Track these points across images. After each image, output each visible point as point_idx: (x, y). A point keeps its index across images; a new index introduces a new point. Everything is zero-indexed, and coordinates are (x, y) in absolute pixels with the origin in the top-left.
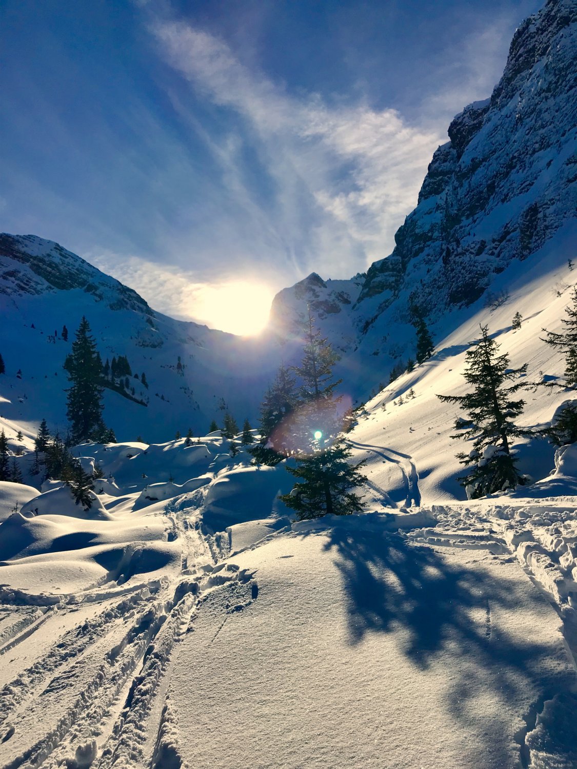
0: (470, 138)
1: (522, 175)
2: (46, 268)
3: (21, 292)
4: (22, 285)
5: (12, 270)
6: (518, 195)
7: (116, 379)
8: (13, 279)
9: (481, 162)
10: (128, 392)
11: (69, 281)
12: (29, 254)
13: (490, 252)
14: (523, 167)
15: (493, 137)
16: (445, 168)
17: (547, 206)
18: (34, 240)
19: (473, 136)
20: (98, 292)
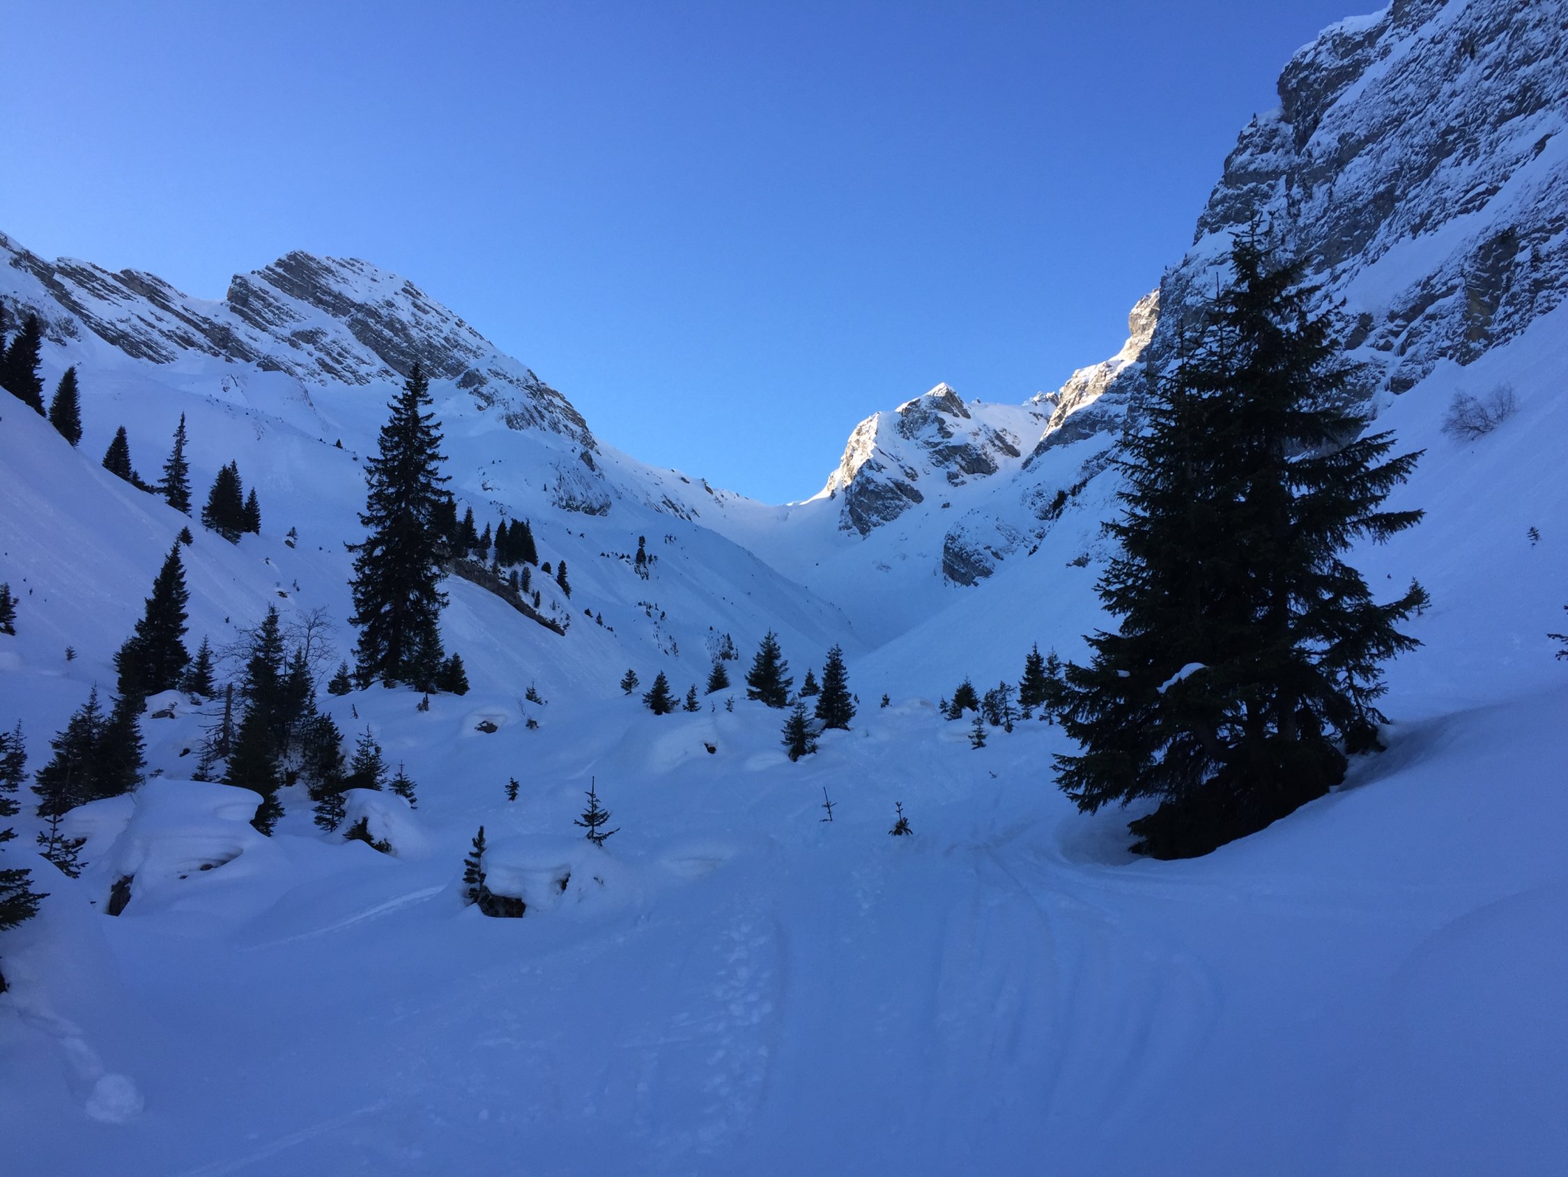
0: (1331, 97)
1: (1467, 171)
2: (382, 331)
3: (326, 376)
4: (328, 360)
5: (309, 329)
6: (1455, 217)
7: (503, 569)
8: (310, 347)
9: (1361, 144)
10: (527, 600)
11: (428, 363)
12: (349, 299)
13: (1382, 342)
14: (1472, 152)
15: (1396, 86)
16: (1264, 164)
17: (1544, 234)
18: (362, 270)
19: (1339, 92)
20: (484, 390)
